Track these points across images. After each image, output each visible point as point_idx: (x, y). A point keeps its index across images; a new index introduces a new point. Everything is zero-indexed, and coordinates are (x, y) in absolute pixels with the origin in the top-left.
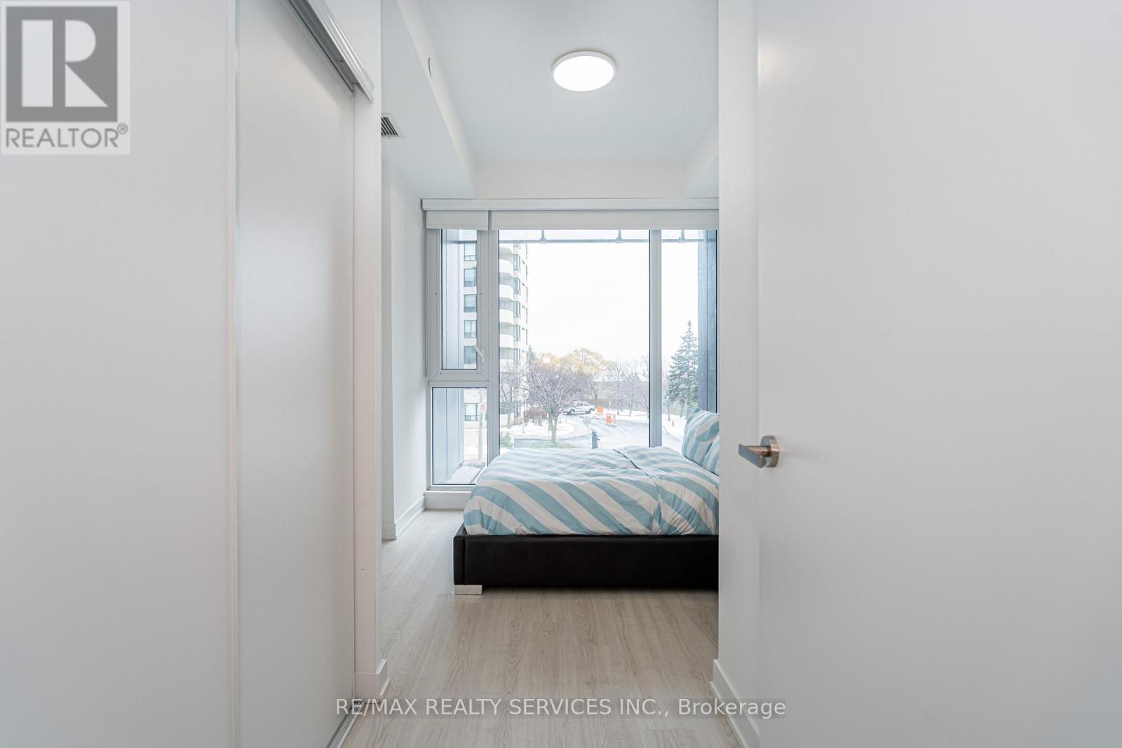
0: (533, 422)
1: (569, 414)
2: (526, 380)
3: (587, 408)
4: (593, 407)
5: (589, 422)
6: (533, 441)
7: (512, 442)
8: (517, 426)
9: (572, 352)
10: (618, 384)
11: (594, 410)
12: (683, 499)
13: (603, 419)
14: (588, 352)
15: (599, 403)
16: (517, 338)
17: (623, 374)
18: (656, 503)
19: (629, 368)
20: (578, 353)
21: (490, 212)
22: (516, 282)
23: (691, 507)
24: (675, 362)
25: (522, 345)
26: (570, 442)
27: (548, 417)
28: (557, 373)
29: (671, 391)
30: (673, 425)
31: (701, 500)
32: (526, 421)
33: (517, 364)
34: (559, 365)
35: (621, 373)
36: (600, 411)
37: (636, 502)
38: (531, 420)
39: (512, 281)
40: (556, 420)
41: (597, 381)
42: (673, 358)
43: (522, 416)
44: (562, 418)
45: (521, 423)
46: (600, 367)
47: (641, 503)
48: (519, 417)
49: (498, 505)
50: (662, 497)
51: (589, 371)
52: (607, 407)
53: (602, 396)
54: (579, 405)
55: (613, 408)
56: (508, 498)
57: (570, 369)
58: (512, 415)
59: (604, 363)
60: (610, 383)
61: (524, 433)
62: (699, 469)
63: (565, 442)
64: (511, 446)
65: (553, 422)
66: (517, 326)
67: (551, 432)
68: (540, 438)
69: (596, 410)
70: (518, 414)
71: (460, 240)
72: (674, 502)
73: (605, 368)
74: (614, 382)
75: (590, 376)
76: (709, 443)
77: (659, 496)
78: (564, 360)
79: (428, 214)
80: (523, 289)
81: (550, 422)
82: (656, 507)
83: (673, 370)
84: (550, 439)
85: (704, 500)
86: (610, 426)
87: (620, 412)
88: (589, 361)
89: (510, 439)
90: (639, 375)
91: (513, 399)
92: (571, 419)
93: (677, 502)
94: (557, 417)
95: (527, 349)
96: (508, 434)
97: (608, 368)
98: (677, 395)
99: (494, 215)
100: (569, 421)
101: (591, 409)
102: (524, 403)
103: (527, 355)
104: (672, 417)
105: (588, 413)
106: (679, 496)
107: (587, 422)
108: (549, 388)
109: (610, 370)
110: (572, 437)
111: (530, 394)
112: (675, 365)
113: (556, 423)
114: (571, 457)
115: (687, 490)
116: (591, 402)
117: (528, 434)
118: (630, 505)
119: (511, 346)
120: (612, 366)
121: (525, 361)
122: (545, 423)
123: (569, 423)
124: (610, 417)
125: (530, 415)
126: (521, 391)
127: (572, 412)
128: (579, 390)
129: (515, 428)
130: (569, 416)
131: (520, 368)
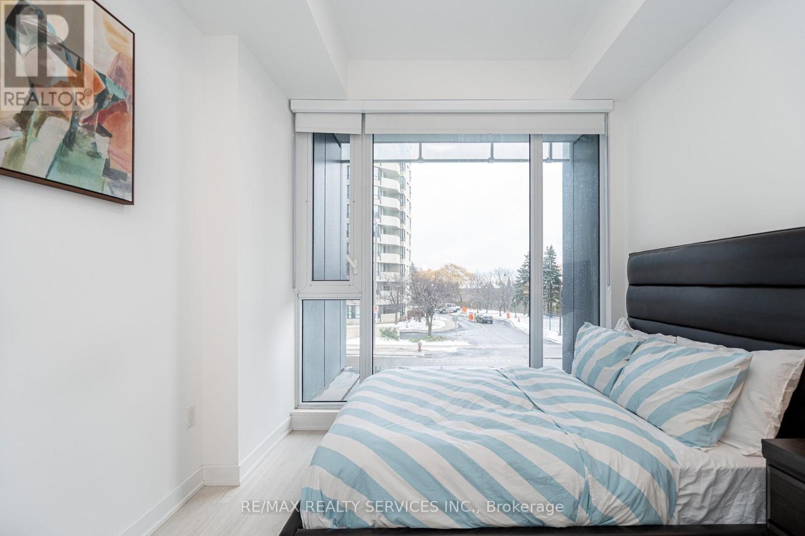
0: (414, 319)
1: (441, 313)
2: (409, 288)
3: (455, 308)
4: (459, 307)
5: (457, 320)
6: (414, 334)
7: (399, 335)
8: (402, 322)
9: (443, 267)
10: (478, 290)
11: (459, 310)
12: (622, 474)
13: (467, 317)
14: (456, 267)
15: (464, 305)
16: (402, 257)
17: (481, 283)
18: (583, 480)
19: (486, 279)
20: (448, 268)
21: (363, 115)
22: (402, 214)
23: (635, 487)
24: (520, 274)
25: (406, 262)
26: (442, 335)
27: (425, 316)
28: (432, 282)
29: (517, 296)
30: (519, 321)
31: (647, 475)
32: (409, 319)
33: (402, 275)
34: (434, 277)
35: (480, 282)
36: (465, 310)
37: (552, 479)
38: (413, 318)
39: (399, 214)
40: (432, 318)
41: (462, 288)
42: (518, 271)
43: (406, 314)
44: (436, 316)
45: (405, 320)
46: (465, 278)
47: (559, 480)
48: (404, 316)
49: (347, 483)
50: (592, 471)
51: (456, 281)
52: (469, 307)
53: (466, 299)
54: (448, 306)
55: (474, 308)
56: (362, 472)
57: (442, 279)
58: (399, 314)
59: (467, 275)
60: (471, 289)
61: (407, 327)
62: (628, 417)
63: (439, 334)
64: (398, 338)
65: (430, 318)
66: (403, 247)
67: (427, 327)
68: (420, 331)
69: (461, 310)
70: (403, 313)
71: (343, 159)
72: (610, 479)
73: (467, 278)
74: (474, 289)
75: (457, 284)
76: (617, 368)
77: (586, 469)
78: (437, 273)
79: (298, 116)
80: (407, 220)
81: (427, 320)
82: (583, 486)
83: (518, 280)
84: (427, 332)
85: (652, 474)
86: (472, 322)
87: (479, 311)
88: (456, 273)
89: (396, 333)
90: (493, 284)
91: (399, 302)
92: (443, 318)
93: (613, 480)
94: (432, 316)
95: (410, 264)
96: (395, 329)
97: (470, 279)
98: (522, 298)
99: (367, 116)
100: (441, 318)
101: (457, 309)
102: (408, 305)
103: (410, 269)
104: (518, 314)
105: (455, 311)
106: (615, 468)
107: (455, 319)
108: (426, 294)
109: (471, 280)
110: (443, 331)
111: (412, 298)
112: (520, 276)
113: (431, 321)
114: (450, 387)
115: (624, 457)
116: (457, 304)
117: (410, 329)
118: (543, 482)
119: (399, 262)
120: (472, 277)
121: (409, 273)
122: (424, 320)
123: (441, 320)
124: (472, 315)
125: (412, 314)
126: (405, 296)
127: (444, 311)
128: (448, 295)
129: (401, 324)
130: (441, 315)
131: (405, 279)
